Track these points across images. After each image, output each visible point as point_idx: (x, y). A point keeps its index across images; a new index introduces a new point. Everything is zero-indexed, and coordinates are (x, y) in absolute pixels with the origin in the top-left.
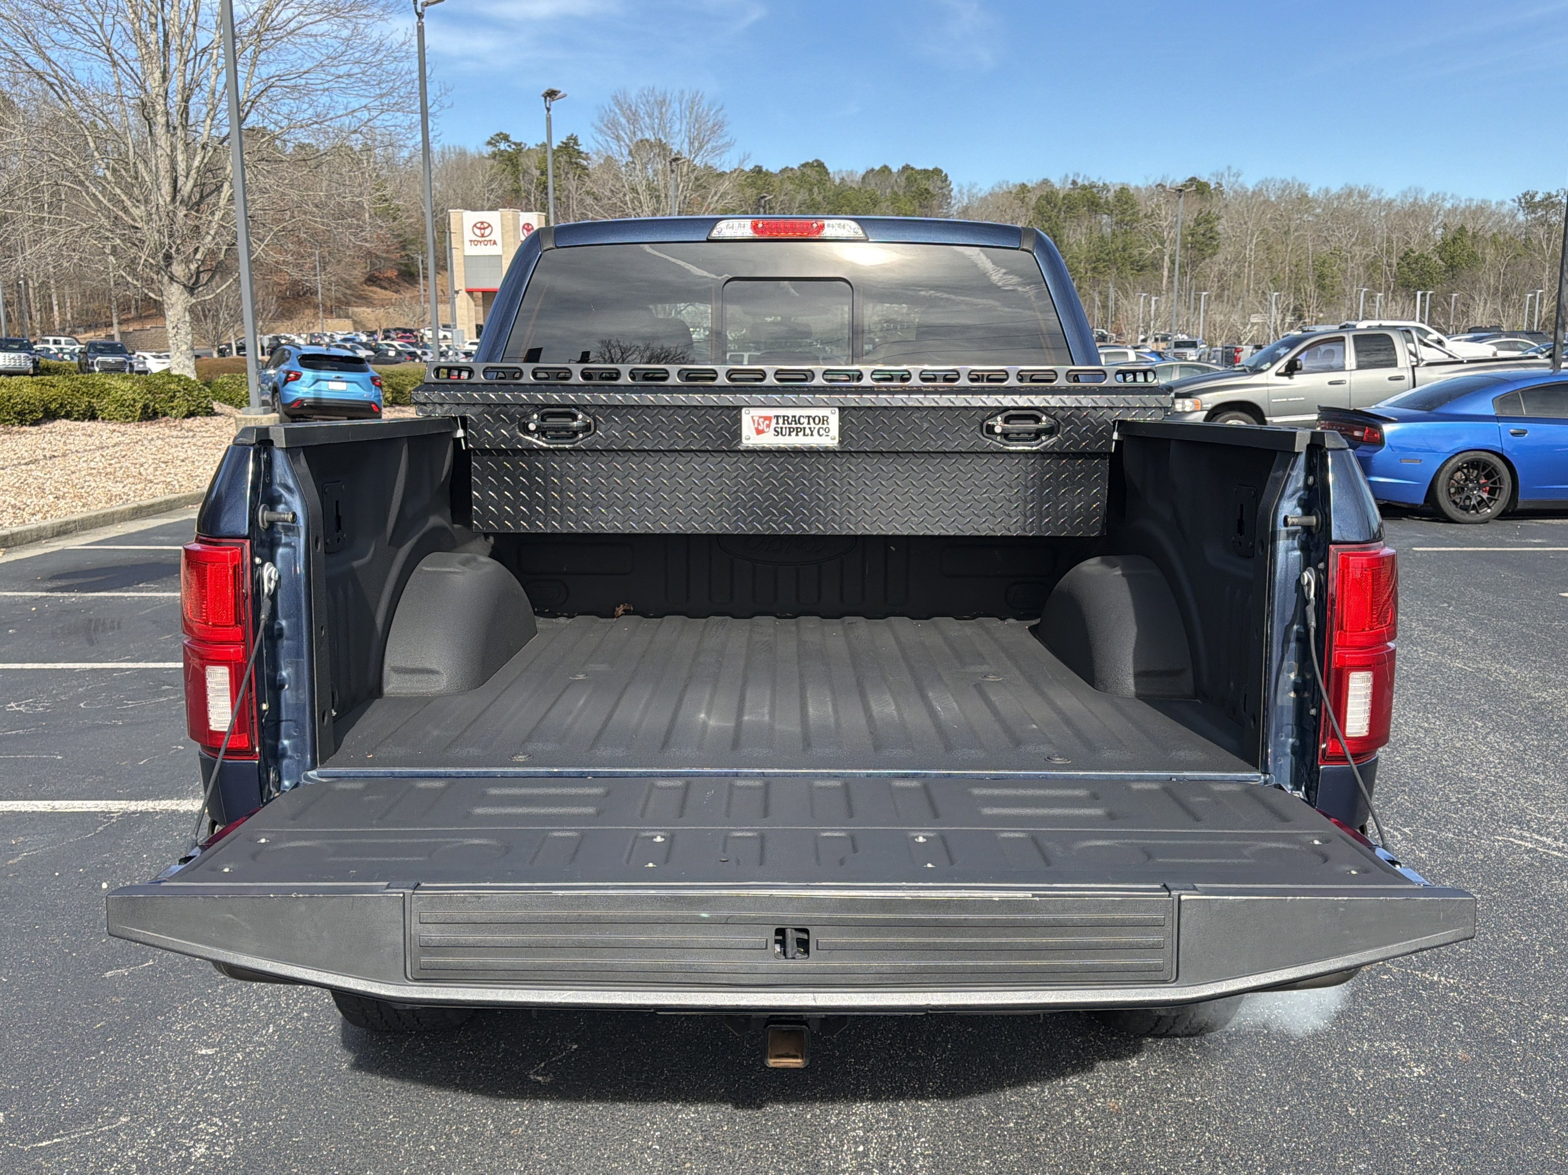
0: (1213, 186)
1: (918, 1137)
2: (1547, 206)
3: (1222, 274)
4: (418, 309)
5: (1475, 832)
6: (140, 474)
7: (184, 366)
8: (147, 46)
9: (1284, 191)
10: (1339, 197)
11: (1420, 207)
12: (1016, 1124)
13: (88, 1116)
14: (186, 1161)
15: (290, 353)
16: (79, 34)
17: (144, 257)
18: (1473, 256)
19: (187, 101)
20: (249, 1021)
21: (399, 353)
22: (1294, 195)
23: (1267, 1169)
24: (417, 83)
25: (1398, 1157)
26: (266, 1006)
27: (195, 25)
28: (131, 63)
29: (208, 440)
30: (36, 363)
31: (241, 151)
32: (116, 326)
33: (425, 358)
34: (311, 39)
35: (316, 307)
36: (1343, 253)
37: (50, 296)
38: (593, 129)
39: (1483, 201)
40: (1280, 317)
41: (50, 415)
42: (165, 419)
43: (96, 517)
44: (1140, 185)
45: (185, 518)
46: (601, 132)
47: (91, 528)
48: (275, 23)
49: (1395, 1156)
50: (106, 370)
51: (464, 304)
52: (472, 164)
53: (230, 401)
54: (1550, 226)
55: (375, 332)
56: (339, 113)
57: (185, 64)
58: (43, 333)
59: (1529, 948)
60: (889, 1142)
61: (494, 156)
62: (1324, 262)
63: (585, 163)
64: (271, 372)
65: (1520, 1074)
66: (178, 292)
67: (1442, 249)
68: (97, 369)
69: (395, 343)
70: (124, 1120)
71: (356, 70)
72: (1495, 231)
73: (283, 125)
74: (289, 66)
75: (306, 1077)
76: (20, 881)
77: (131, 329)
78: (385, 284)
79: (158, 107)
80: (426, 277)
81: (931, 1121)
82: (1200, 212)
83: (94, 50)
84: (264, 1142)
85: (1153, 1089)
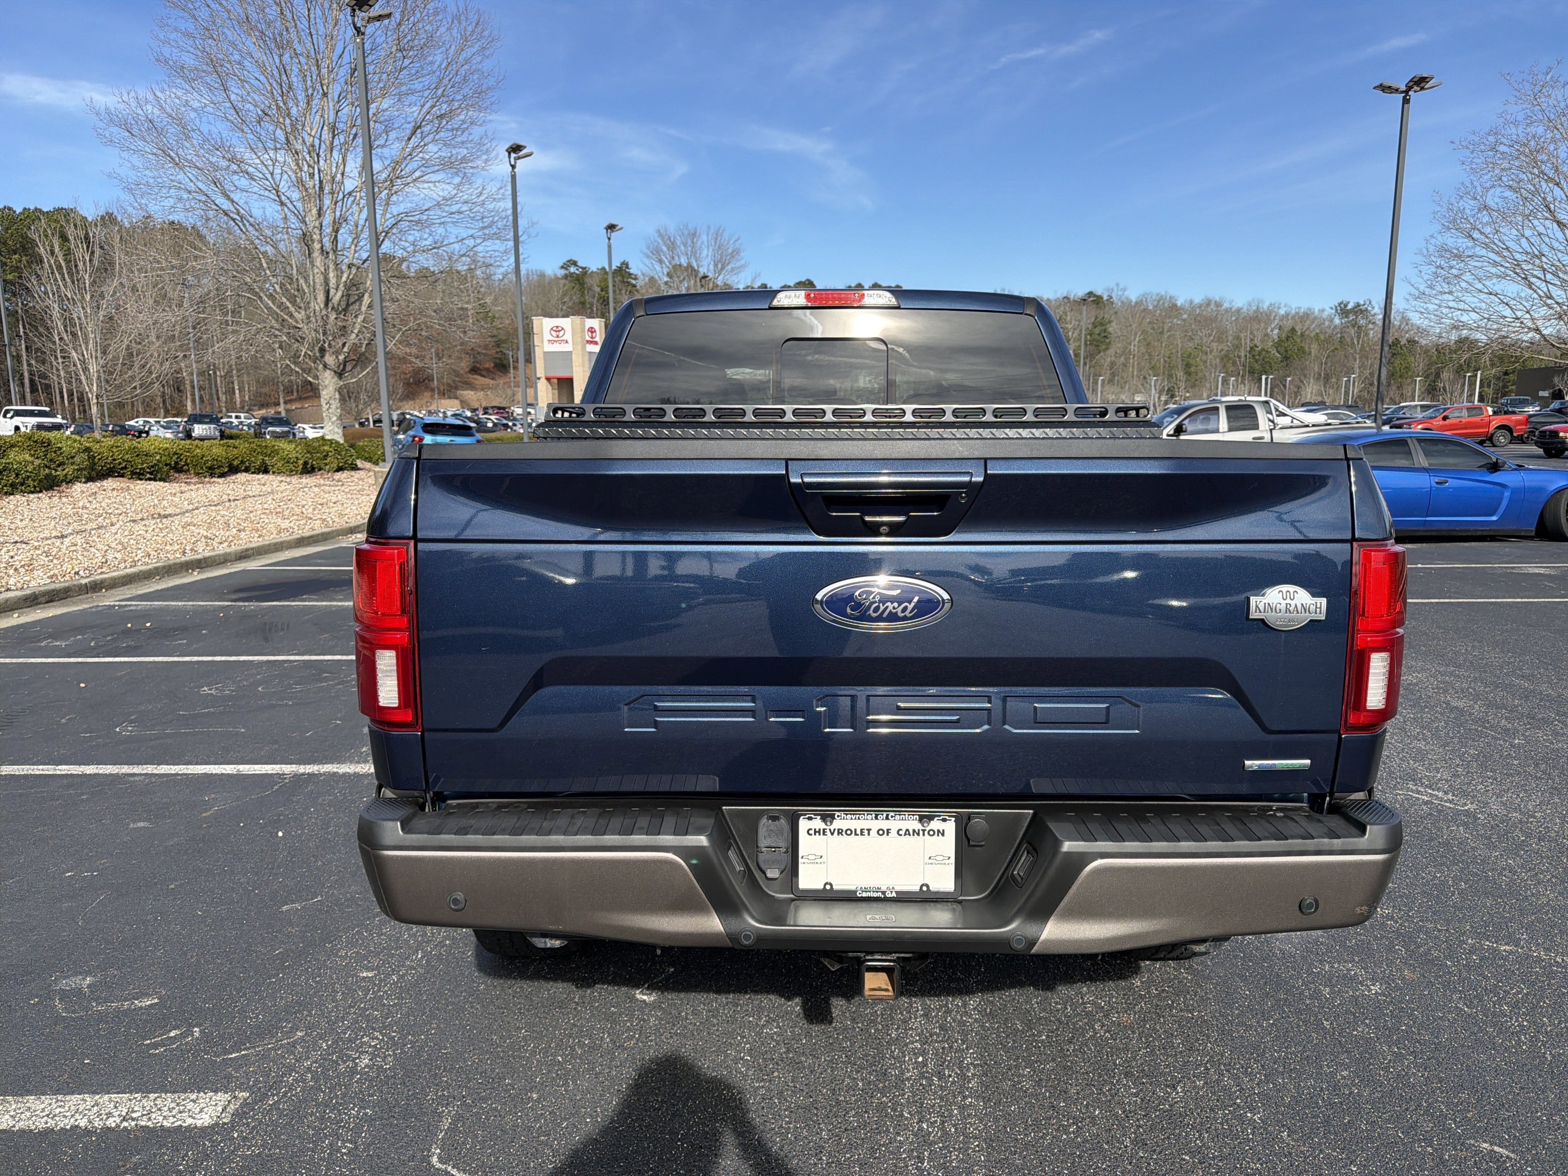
0: (1105, 298)
1: (967, 1048)
2: (1357, 312)
3: (1113, 364)
4: (509, 392)
5: (1380, 787)
6: (302, 513)
7: (335, 433)
8: (306, 190)
9: (1159, 301)
10: (1200, 306)
11: (1261, 314)
12: (1048, 1036)
13: (270, 1031)
14: (353, 1071)
15: (415, 422)
16: (255, 180)
17: (304, 350)
18: (1301, 350)
19: (337, 231)
20: (401, 948)
21: (495, 425)
22: (1166, 305)
23: (1265, 1076)
24: (511, 218)
25: (1373, 1065)
26: (415, 935)
27: (343, 174)
28: (295, 203)
29: (353, 488)
30: (221, 432)
31: (379, 269)
32: (282, 405)
33: (514, 428)
34: (430, 185)
35: (433, 390)
36: (1204, 348)
37: (233, 383)
38: (642, 255)
39: (1309, 309)
40: (1157, 395)
41: (234, 470)
42: (320, 472)
43: (269, 545)
44: (1051, 298)
45: (337, 546)
46: (648, 257)
47: (265, 553)
48: (403, 173)
49: (1370, 1064)
50: (276, 437)
51: (544, 388)
52: (549, 283)
53: (369, 459)
54: (1359, 327)
55: (476, 410)
56: (452, 241)
57: (335, 204)
58: (228, 411)
59: (1443, 883)
60: (943, 1053)
61: (566, 277)
62: (1190, 354)
63: (634, 282)
64: (401, 437)
65: (1460, 991)
66: (330, 377)
67: (1278, 345)
68: (268, 437)
69: (493, 417)
70: (299, 1034)
71: (465, 208)
72: (1318, 331)
73: (409, 249)
74: (414, 205)
75: (450, 997)
76: (211, 831)
77: (294, 407)
78: (484, 373)
79: (315, 237)
80: (515, 368)
81: (976, 1034)
82: (1096, 318)
83: (267, 193)
84: (418, 1053)
85: (1158, 1006)
